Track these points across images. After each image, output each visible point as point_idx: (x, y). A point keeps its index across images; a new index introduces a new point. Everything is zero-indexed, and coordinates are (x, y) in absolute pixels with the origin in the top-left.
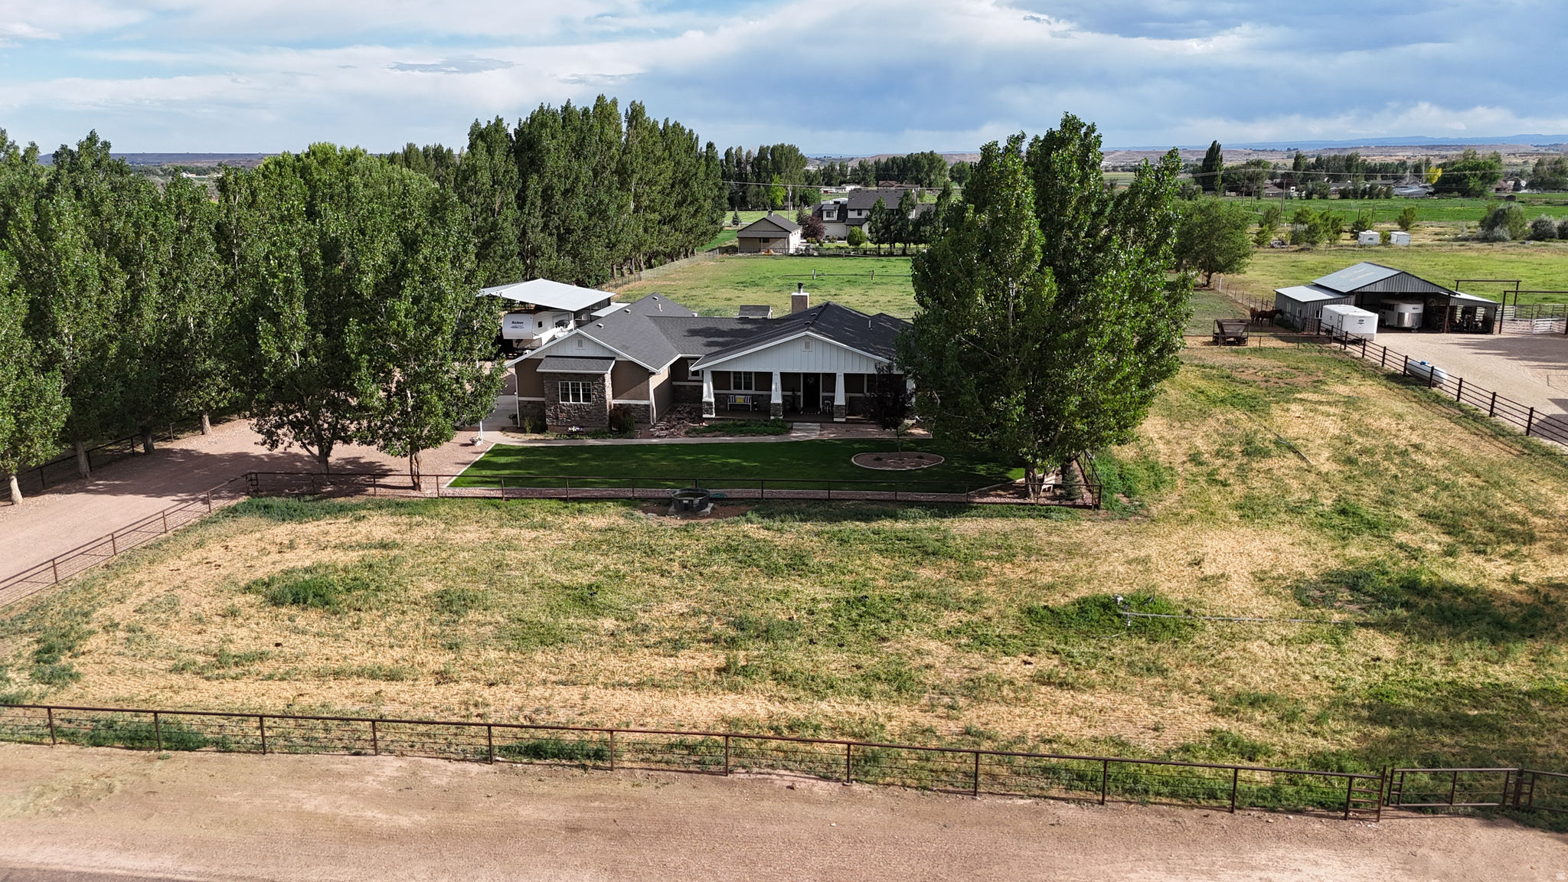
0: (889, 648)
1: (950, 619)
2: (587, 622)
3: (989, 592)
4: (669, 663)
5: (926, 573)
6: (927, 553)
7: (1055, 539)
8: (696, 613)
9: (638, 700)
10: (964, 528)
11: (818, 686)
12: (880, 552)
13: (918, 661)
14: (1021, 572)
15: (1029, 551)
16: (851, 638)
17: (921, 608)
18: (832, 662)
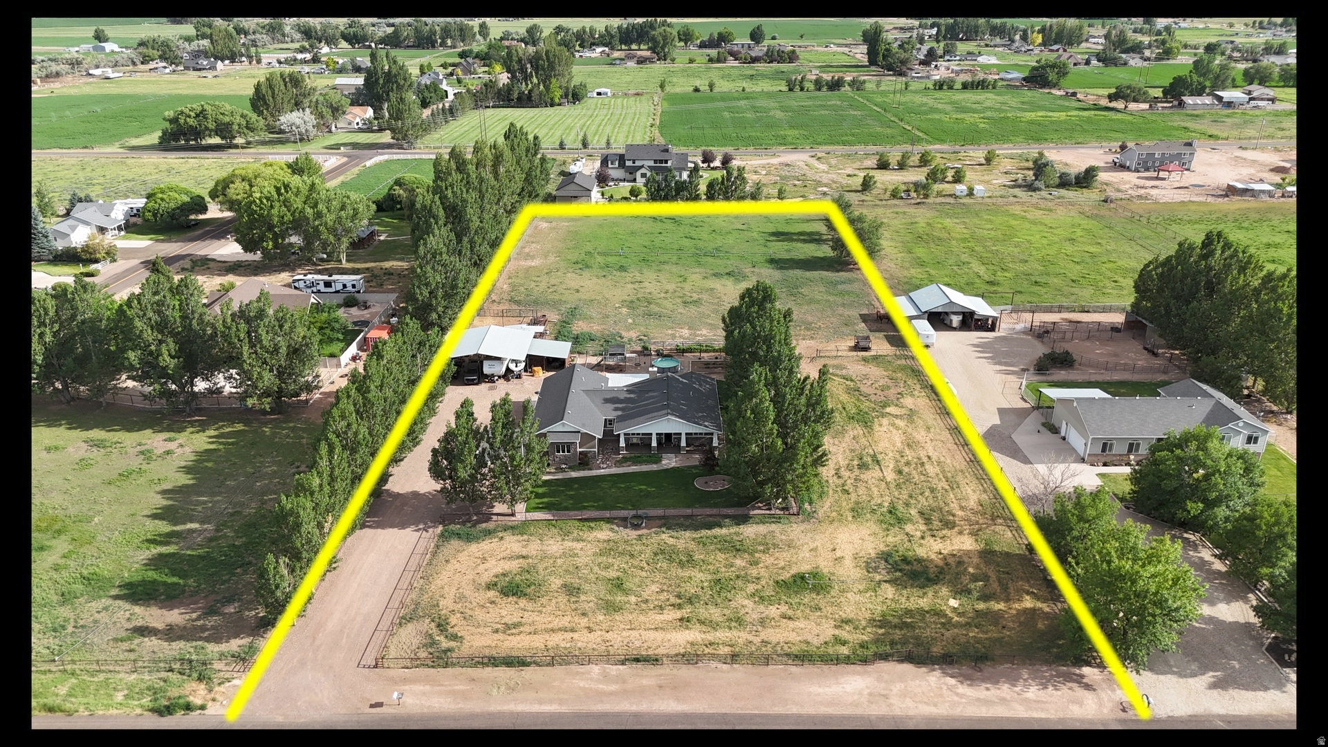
0: (733, 604)
1: (751, 588)
2: (626, 599)
3: (763, 572)
4: (661, 617)
5: (739, 562)
6: (736, 548)
7: (783, 537)
8: (662, 591)
9: (659, 635)
10: (750, 531)
11: (714, 626)
12: (720, 550)
13: (743, 612)
14: (772, 559)
15: (775, 546)
16: (719, 601)
17: (740, 583)
18: (715, 613)
